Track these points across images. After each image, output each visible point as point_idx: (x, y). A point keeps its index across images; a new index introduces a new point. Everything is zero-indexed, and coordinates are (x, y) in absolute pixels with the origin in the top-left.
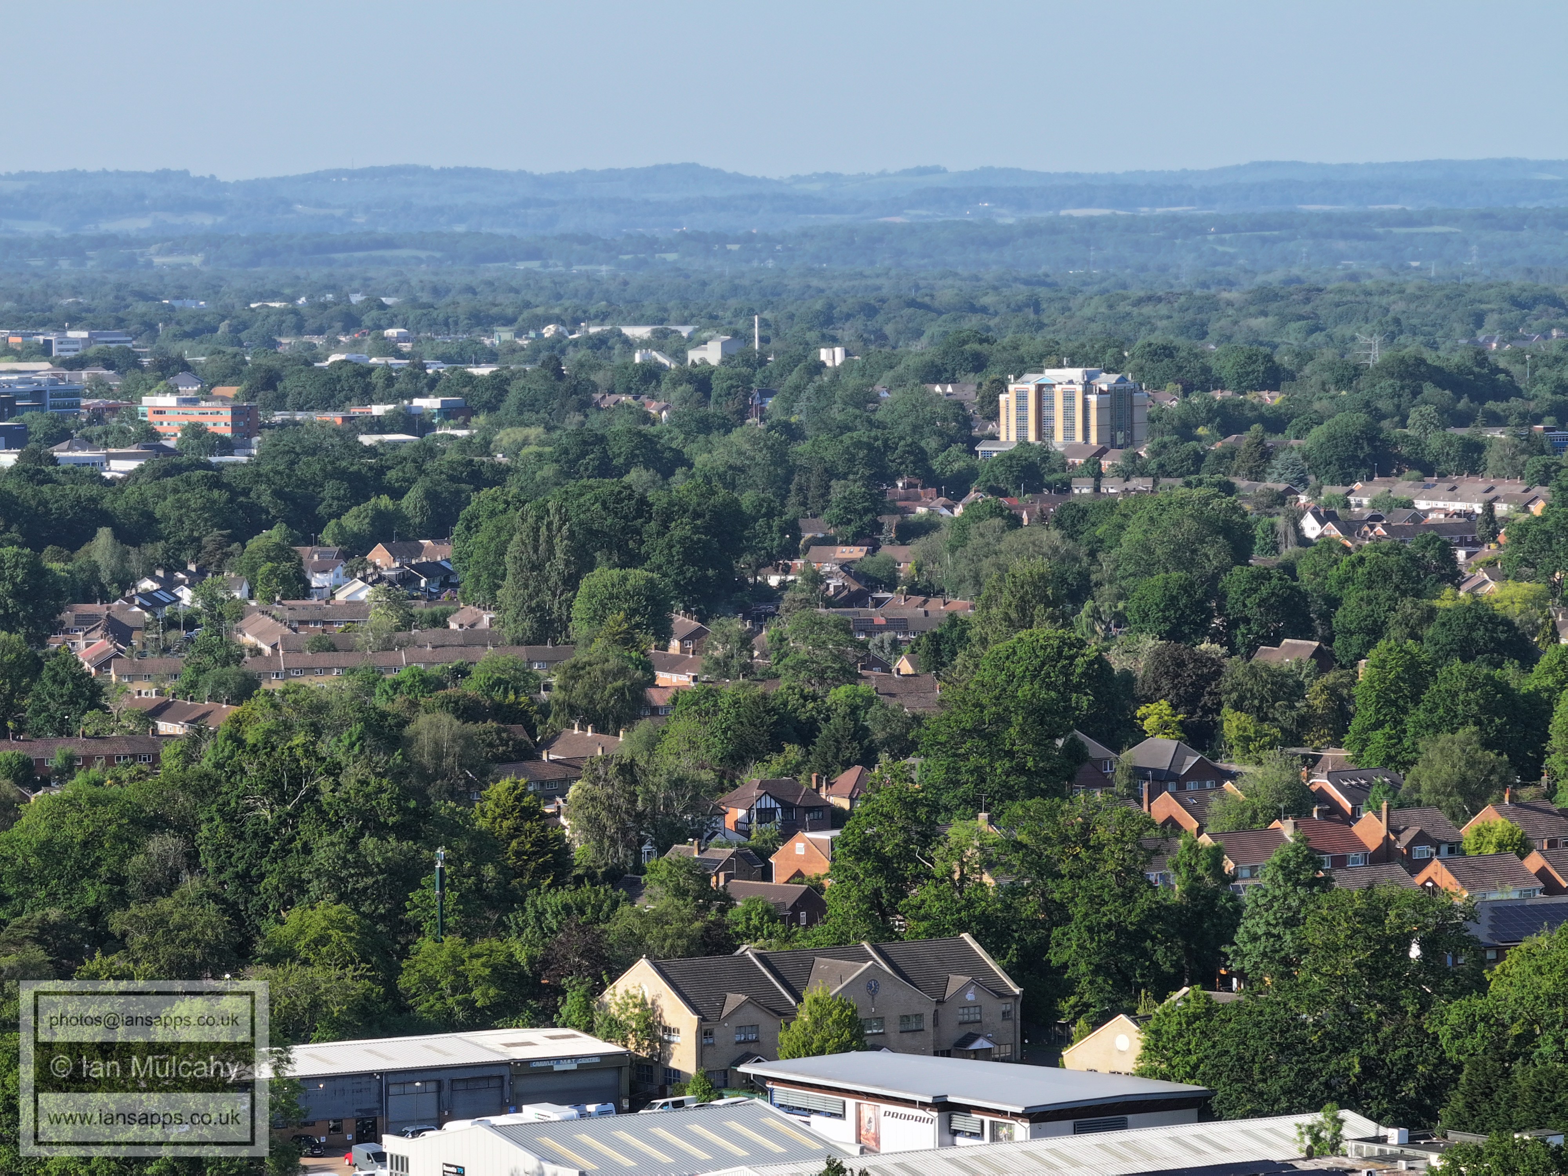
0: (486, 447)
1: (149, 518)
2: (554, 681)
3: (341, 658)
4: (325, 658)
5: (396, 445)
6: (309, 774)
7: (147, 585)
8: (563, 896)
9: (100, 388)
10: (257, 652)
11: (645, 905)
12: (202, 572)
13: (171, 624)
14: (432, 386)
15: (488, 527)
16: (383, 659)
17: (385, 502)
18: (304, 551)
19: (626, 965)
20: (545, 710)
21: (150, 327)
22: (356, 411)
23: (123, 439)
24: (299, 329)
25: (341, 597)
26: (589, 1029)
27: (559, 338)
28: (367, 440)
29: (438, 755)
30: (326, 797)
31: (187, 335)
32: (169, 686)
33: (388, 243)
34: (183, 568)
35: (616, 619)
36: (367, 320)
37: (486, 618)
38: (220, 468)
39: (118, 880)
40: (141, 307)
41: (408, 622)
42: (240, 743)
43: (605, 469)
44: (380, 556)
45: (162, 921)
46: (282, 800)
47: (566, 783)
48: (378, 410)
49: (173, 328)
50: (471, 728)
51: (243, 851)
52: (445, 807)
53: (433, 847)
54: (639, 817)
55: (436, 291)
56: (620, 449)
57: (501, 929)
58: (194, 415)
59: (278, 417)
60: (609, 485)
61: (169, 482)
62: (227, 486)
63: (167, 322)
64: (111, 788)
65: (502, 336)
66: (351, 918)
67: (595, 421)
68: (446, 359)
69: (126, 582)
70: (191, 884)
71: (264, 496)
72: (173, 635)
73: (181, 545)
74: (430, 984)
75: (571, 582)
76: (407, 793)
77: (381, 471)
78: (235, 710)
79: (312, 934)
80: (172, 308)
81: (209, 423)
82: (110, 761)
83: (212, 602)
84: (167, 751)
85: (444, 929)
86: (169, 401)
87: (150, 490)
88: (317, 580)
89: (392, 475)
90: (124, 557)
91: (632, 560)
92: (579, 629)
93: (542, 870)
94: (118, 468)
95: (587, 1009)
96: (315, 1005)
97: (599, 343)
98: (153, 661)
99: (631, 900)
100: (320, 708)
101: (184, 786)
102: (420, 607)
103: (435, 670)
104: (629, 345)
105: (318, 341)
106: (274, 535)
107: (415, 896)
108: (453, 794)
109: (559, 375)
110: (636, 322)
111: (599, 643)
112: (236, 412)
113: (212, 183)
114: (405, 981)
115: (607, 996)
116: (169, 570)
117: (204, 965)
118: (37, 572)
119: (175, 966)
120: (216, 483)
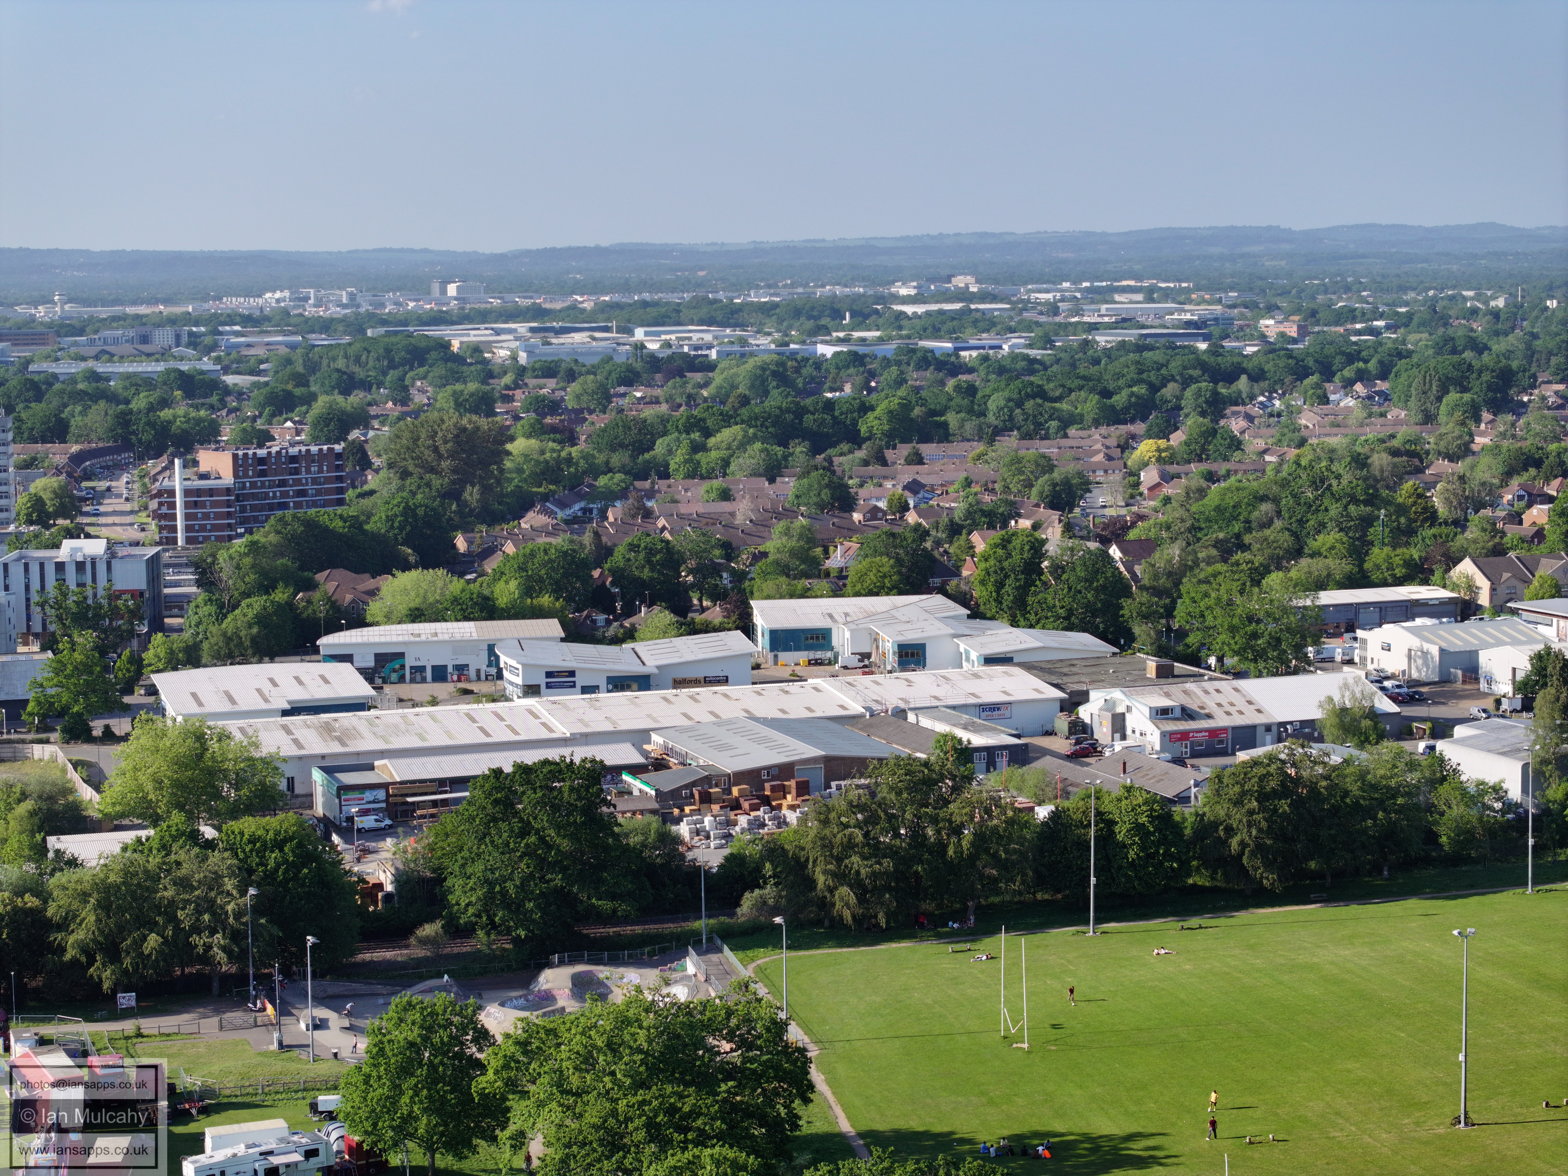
0: (1404, 342)
1: (1263, 371)
2: (1432, 440)
3: (1342, 430)
4: (1335, 430)
5: (1366, 341)
6: (1328, 478)
7: (1261, 399)
8: (1434, 531)
9: (1242, 317)
10: (1307, 427)
11: (1468, 535)
12: (1284, 394)
13: (1271, 415)
14: (1381, 316)
15: (1404, 376)
16: (1360, 430)
17: (1361, 365)
18: (1327, 385)
19: (1460, 560)
20: (1427, 453)
21: (1263, 291)
22: (1349, 326)
23: (1252, 337)
24: (1326, 292)
25: (1342, 404)
26: (1444, 587)
27: (1435, 296)
28: (1354, 339)
29: (1382, 471)
30: (1335, 488)
31: (1279, 295)
32: (1270, 441)
33: (1364, 256)
34: (1276, 392)
35: (1458, 415)
36: (1354, 288)
37: (1403, 414)
38: (1292, 350)
39: (1248, 521)
40: (1260, 283)
41: (1370, 415)
42: (1299, 465)
43: (1454, 351)
44: (1359, 387)
45: (1266, 539)
46: (1317, 489)
47: (1436, 483)
48: (1358, 326)
49: (1273, 292)
50: (1396, 460)
51: (1300, 511)
52: (1385, 493)
53: (1379, 509)
54: (1467, 498)
55: (1383, 276)
56: (1460, 343)
57: (1407, 544)
58: (1281, 328)
59: (1317, 329)
60: (1455, 358)
61: (1271, 356)
62: (1295, 358)
63: (1270, 289)
64: (1245, 483)
65: (1410, 296)
66: (1345, 539)
67: (1450, 331)
68: (1387, 305)
69: (1252, 397)
70: (1278, 524)
71: (1310, 362)
72: (1272, 420)
73: (1276, 382)
74: (1378, 567)
75: (1439, 399)
76: (1368, 487)
77: (1359, 352)
78: (1297, 451)
79: (1328, 545)
80: (1272, 283)
81: (1287, 331)
82: (1245, 472)
83: (1288, 406)
84: (1269, 469)
85: (1384, 544)
86: (1271, 322)
87: (1263, 359)
88: (1332, 397)
89: (1364, 354)
90: (1252, 387)
91: (1465, 390)
92: (1442, 418)
93: (1425, 520)
94: (1250, 350)
95: (1444, 578)
96: (1329, 575)
97: (1452, 298)
98: (1264, 431)
99: (1463, 532)
100: (1333, 451)
101: (1276, 483)
102: (1375, 409)
103: (1381, 436)
104: (1465, 299)
105: (1334, 297)
106: (1313, 379)
107: (1371, 530)
108: (1388, 487)
109: (1435, 312)
110: (1468, 290)
111: (1451, 425)
112: (1300, 327)
113: (1289, 231)
114: (1367, 566)
115: (1452, 573)
116: (1271, 393)
117: (1283, 558)
118: (1215, 393)
119: (1271, 558)
120: (1290, 357)
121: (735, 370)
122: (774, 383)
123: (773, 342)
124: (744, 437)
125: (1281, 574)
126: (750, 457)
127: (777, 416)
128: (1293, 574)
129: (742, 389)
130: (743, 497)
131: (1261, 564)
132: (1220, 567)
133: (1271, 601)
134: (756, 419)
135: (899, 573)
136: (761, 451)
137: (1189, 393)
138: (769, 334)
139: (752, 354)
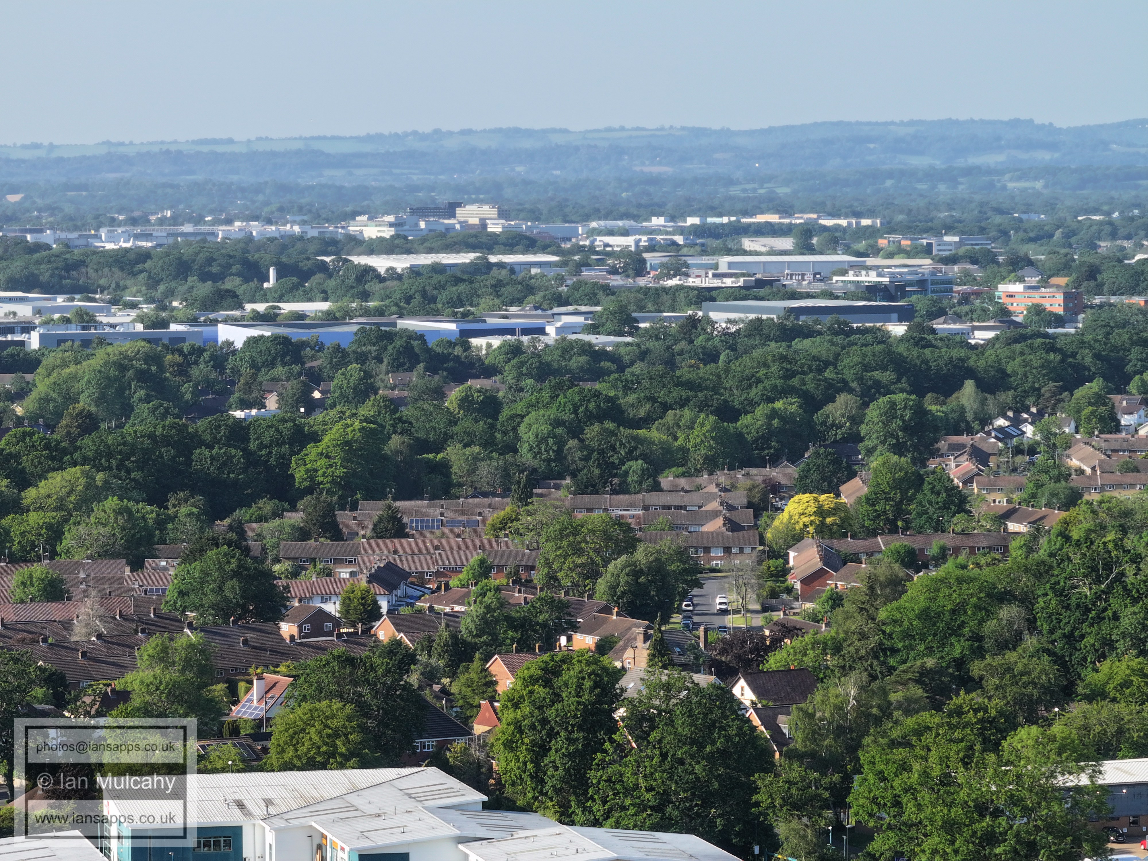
1: (1003, 373)
3: (1143, 477)
4: (1131, 477)
6: (1118, 562)
7: (1001, 422)
9: (967, 278)
10: (1081, 472)
12: (1041, 413)
13: (1018, 451)
18: (1116, 398)
21: (1005, 233)
23: (984, 315)
24: (1113, 236)
25: (1142, 433)
30: (1130, 579)
31: (1032, 240)
32: (1016, 497)
34: (1027, 410)
38: (1054, 337)
39: (977, 638)
40: (998, 219)
42: (1067, 538)
45: (1009, 669)
46: (1098, 581)
49: (1021, 235)
51: (1069, 618)
58: (1036, 298)
59: (1098, 300)
61: (1018, 347)
62: (1060, 351)
63: (1017, 230)
64: (972, 571)
69: (985, 420)
70: (1030, 642)
71: (1087, 358)
72: (1019, 459)
73: (1026, 394)
78: (1064, 514)
79: (1119, 679)
80: (1020, 220)
81: (1046, 303)
82: (973, 551)
83: (1048, 435)
84: (1014, 544)
86: (1018, 288)
87: (1003, 353)
88: (1125, 420)
90: (983, 402)
94: (980, 337)
96: (1120, 732)
98: (1005, 478)
100: (1127, 513)
101: (1027, 570)
105: (1127, 244)
106: (1092, 387)
112: (1068, 297)
113: (1050, 129)
116: (1017, 412)
117: (1039, 701)
118: (920, 412)
119: (1018, 702)
120: (1051, 348)
121: (72, 369)
122: (142, 393)
123: (140, 319)
124: (88, 486)
125: (1034, 730)
126: (99, 523)
127: (146, 451)
128: (1057, 729)
129: (85, 403)
130: (86, 594)
131: (1001, 713)
132: (928, 718)
133: (1019, 777)
134: (110, 455)
135: (362, 728)
136: (118, 512)
137: (873, 412)
138: (133, 306)
139: (102, 341)
